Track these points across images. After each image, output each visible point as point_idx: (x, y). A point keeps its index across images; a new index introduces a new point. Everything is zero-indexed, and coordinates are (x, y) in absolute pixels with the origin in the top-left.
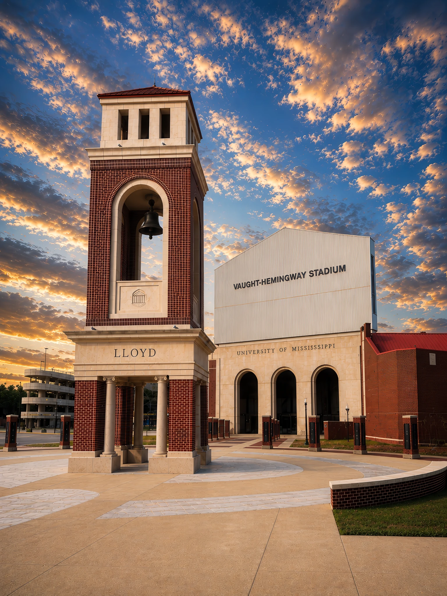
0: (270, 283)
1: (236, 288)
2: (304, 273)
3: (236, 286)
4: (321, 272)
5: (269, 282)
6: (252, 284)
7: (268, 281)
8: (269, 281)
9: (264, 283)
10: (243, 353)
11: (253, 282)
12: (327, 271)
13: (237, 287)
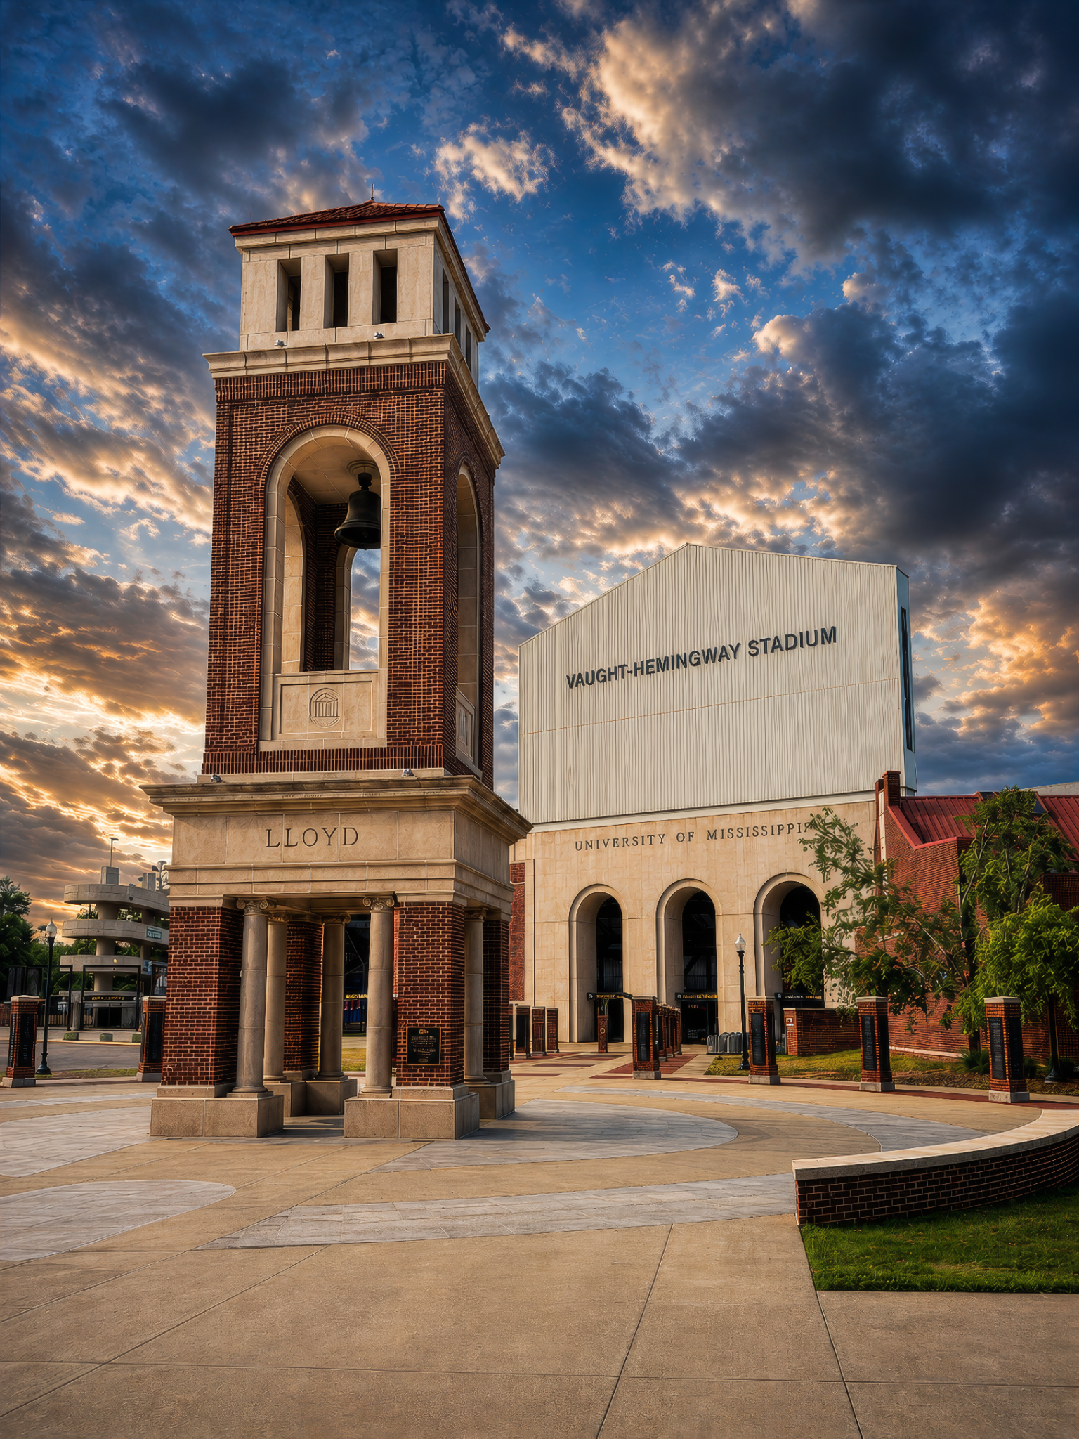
0: (654, 672)
1: (571, 686)
2: (734, 647)
3: (571, 680)
4: (777, 644)
5: (650, 670)
6: (610, 674)
7: (648, 667)
8: (652, 666)
9: (639, 672)
10: (589, 845)
11: (612, 671)
12: (791, 642)
13: (575, 681)
